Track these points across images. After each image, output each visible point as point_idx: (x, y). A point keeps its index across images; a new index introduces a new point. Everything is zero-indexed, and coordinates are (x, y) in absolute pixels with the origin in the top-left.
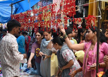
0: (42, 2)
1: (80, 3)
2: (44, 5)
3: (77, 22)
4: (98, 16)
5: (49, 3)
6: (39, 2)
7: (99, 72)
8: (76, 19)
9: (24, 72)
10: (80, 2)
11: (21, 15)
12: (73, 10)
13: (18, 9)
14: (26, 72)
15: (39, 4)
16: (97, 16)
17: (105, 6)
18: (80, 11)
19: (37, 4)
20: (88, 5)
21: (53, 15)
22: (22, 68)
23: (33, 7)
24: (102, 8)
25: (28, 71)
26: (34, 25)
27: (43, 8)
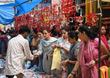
0: (41, 4)
1: (77, 4)
2: (43, 6)
3: (78, 20)
4: (99, 14)
5: (48, 5)
6: (39, 4)
7: (102, 66)
8: (77, 17)
9: (28, 69)
10: (78, 2)
11: (24, 16)
12: (74, 9)
13: (19, 11)
14: (29, 69)
15: (38, 6)
16: (97, 14)
18: (77, 11)
19: (37, 6)
20: (84, 5)
21: (55, 15)
22: (26, 65)
23: (33, 9)
25: (32, 68)
26: (37, 25)
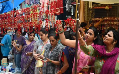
4: (76, 19)
9: (9, 72)
14: (11, 72)
15: (26, 2)
17: (93, 5)
21: (35, 16)
22: (7, 67)
23: (20, 4)
24: (90, 7)
25: (13, 71)
26: (18, 26)
27: (26, 9)
